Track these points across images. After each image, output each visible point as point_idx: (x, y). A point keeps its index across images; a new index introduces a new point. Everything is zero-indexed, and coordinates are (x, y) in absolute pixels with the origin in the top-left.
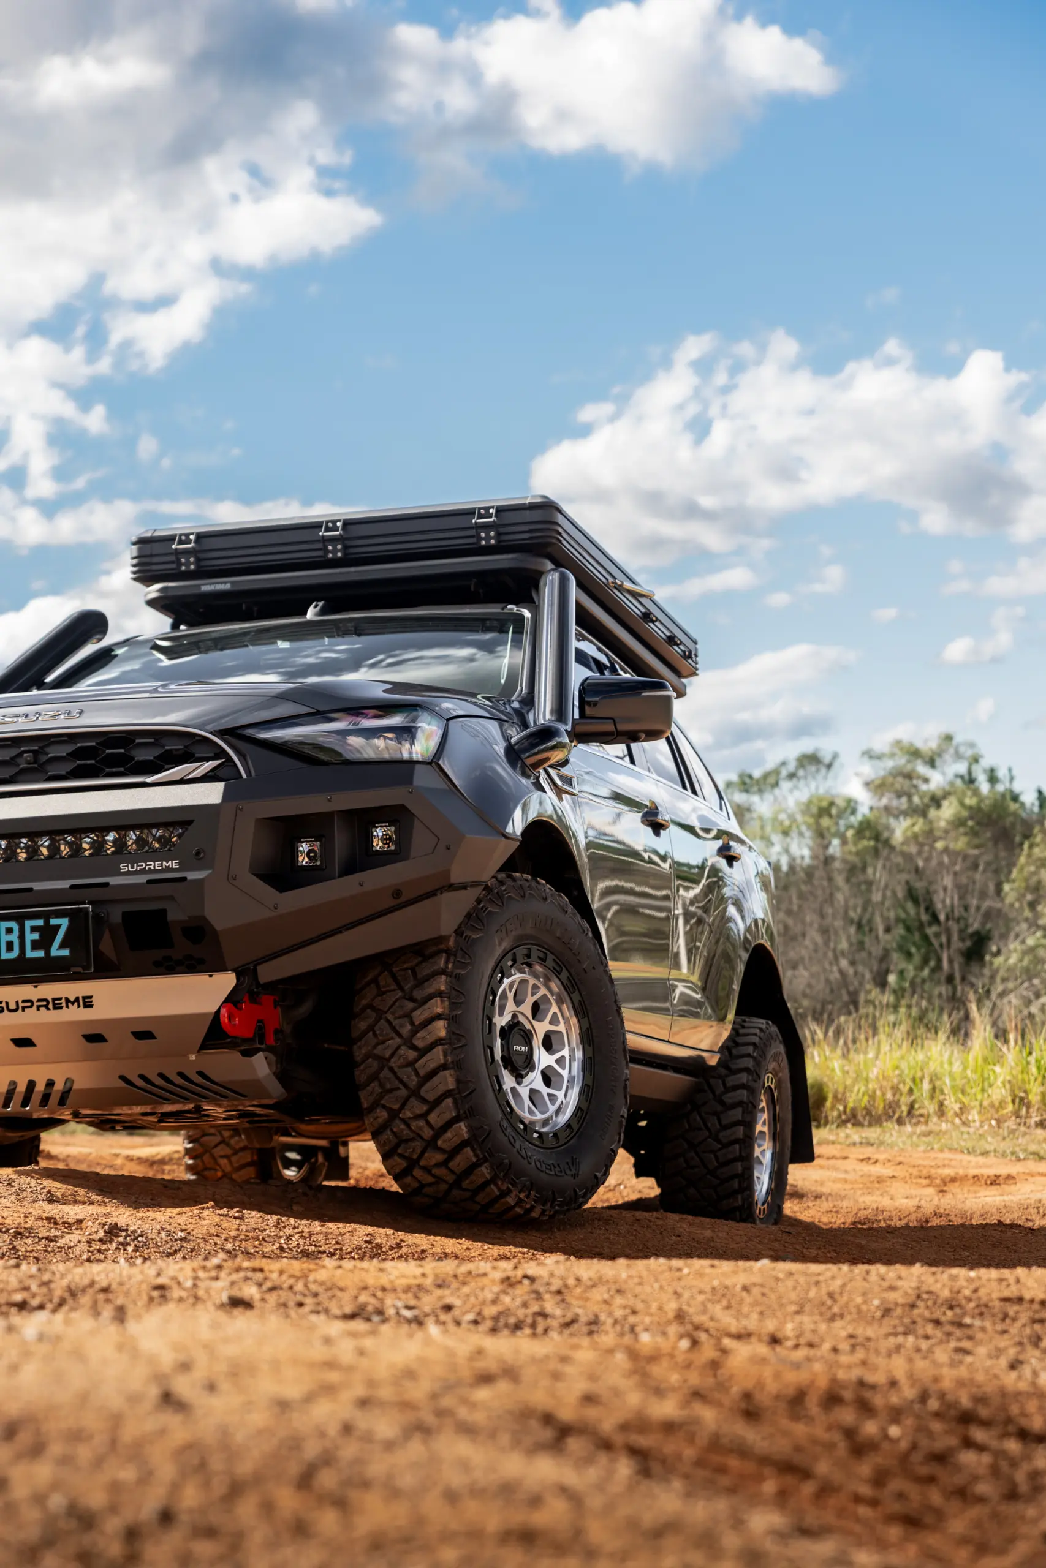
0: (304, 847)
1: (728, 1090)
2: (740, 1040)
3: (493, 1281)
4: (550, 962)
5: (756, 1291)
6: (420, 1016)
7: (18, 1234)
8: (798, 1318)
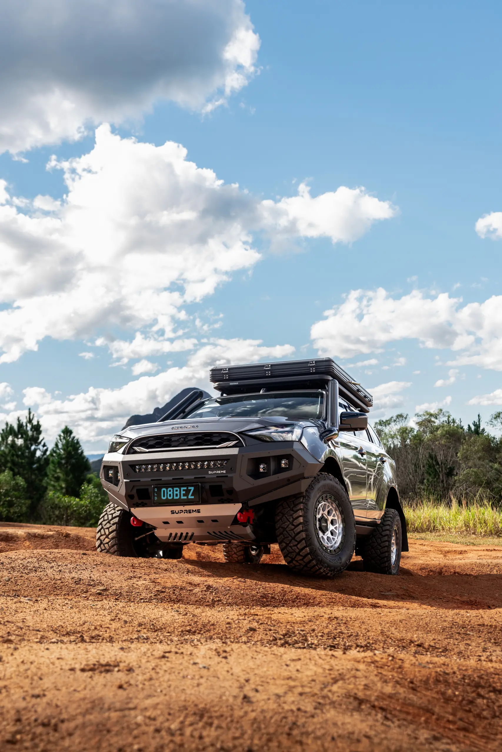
0: (262, 466)
1: (383, 531)
2: (386, 516)
3: (325, 618)
4: (333, 499)
5: (403, 622)
6: (295, 516)
7: (181, 589)
8: (417, 632)
